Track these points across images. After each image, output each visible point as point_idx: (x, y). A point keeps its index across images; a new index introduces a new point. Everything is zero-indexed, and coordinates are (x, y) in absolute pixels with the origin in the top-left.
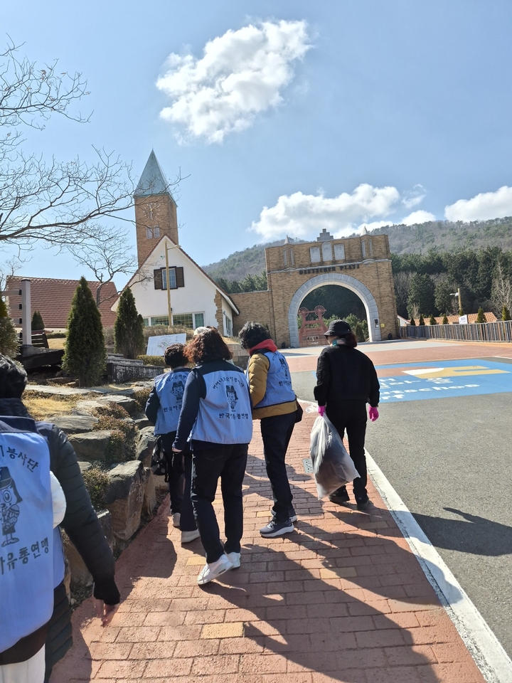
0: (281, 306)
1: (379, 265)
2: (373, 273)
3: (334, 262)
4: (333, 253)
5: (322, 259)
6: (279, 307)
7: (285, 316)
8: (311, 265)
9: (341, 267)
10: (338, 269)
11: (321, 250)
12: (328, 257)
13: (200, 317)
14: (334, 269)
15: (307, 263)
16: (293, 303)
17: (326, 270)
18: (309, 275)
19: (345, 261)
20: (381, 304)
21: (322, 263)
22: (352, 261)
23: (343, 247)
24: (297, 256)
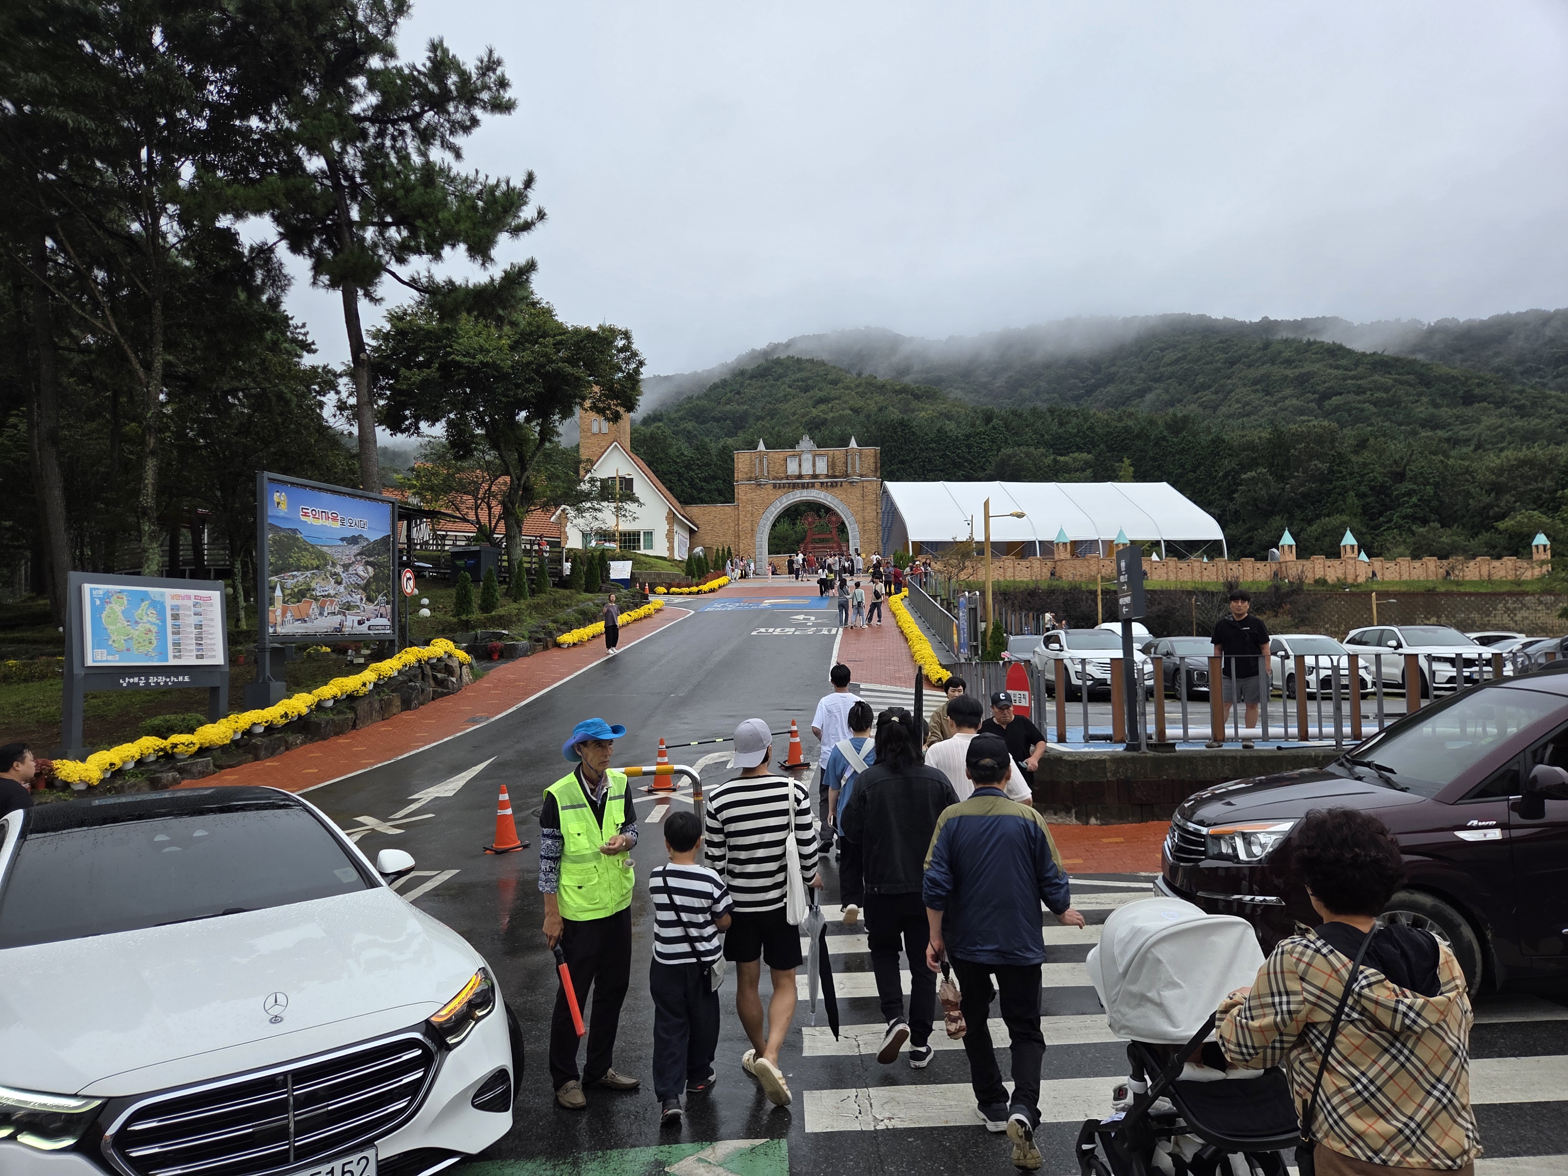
0: (748, 524)
1: (865, 484)
2: (858, 492)
3: (815, 476)
4: (814, 465)
5: (800, 472)
6: (746, 525)
7: (752, 536)
8: (787, 478)
9: (822, 483)
10: (817, 485)
11: (800, 461)
12: (807, 470)
13: (649, 534)
14: (813, 485)
15: (783, 475)
16: (762, 522)
17: (804, 486)
18: (785, 490)
19: (827, 476)
20: (863, 531)
21: (800, 477)
22: (835, 477)
23: (825, 459)
24: (771, 465)
